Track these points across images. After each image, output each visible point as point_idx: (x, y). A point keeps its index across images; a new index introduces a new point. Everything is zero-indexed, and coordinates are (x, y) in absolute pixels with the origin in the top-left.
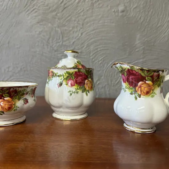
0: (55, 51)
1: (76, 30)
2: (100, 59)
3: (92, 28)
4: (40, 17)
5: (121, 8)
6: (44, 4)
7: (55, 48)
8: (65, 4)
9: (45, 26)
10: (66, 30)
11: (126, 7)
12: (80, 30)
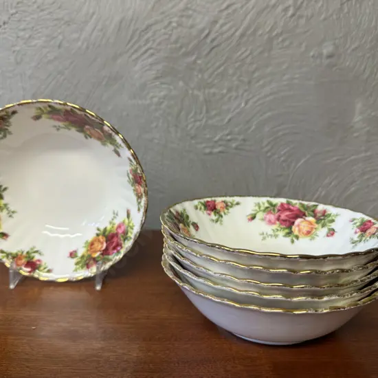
0: (192, 138)
1: (234, 94)
2: (283, 153)
3: (267, 90)
4: (160, 67)
5: (327, 49)
6: (168, 39)
7: (193, 132)
8: (213, 40)
9: (172, 87)
10: (214, 94)
11: (337, 47)
12: (242, 95)
